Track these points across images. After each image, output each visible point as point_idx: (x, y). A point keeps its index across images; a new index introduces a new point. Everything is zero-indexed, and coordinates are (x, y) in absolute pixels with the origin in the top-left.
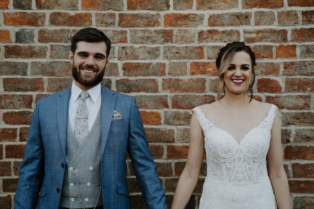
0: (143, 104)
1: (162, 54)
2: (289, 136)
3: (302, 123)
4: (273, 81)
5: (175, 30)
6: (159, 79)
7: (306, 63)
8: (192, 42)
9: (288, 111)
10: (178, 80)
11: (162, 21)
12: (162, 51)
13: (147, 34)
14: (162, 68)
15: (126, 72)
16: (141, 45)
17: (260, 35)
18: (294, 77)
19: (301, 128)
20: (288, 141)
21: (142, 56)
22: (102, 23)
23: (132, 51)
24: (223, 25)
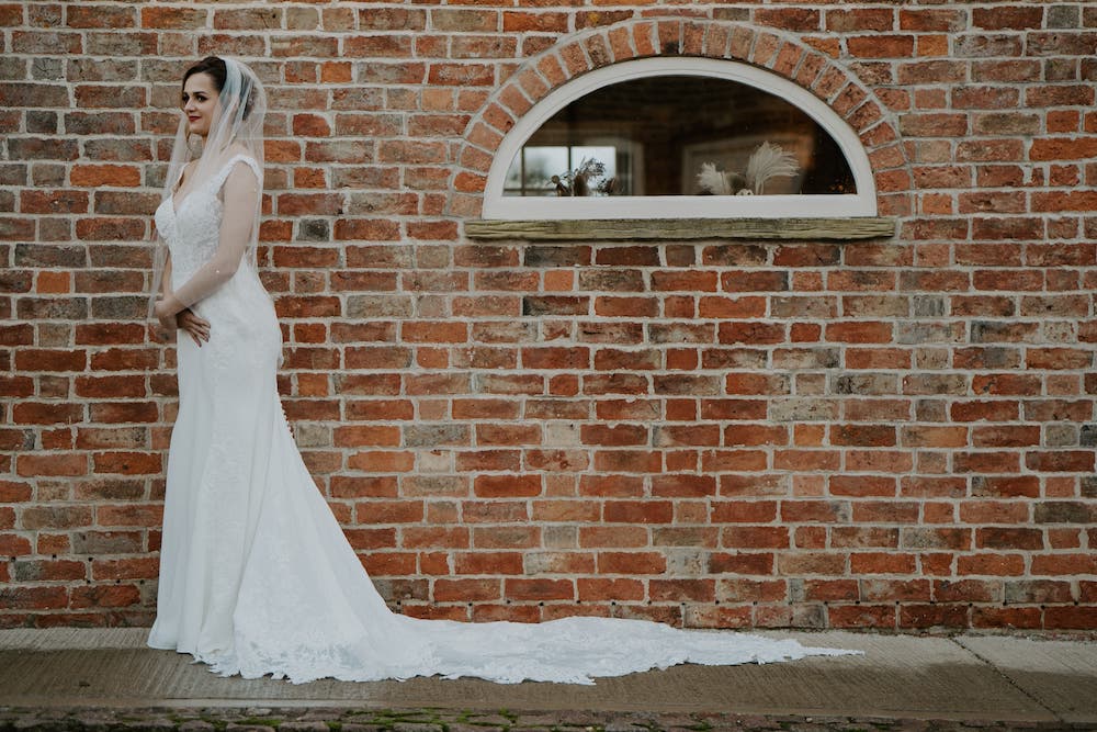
0: (110, 154)
1: (139, 72)
2: (341, 204)
3: (360, 184)
4: (317, 118)
5: (161, 33)
6: (136, 113)
7: (367, 92)
8: (190, 53)
9: (341, 166)
10: (167, 115)
11: (138, 18)
12: (139, 67)
13: (114, 40)
14: (140, 96)
15: (81, 100)
16: (106, 57)
17: (297, 44)
18: (349, 113)
19: (360, 191)
20: (341, 212)
21: (106, 75)
22: (39, 20)
23: (90, 66)
24: (237, 28)
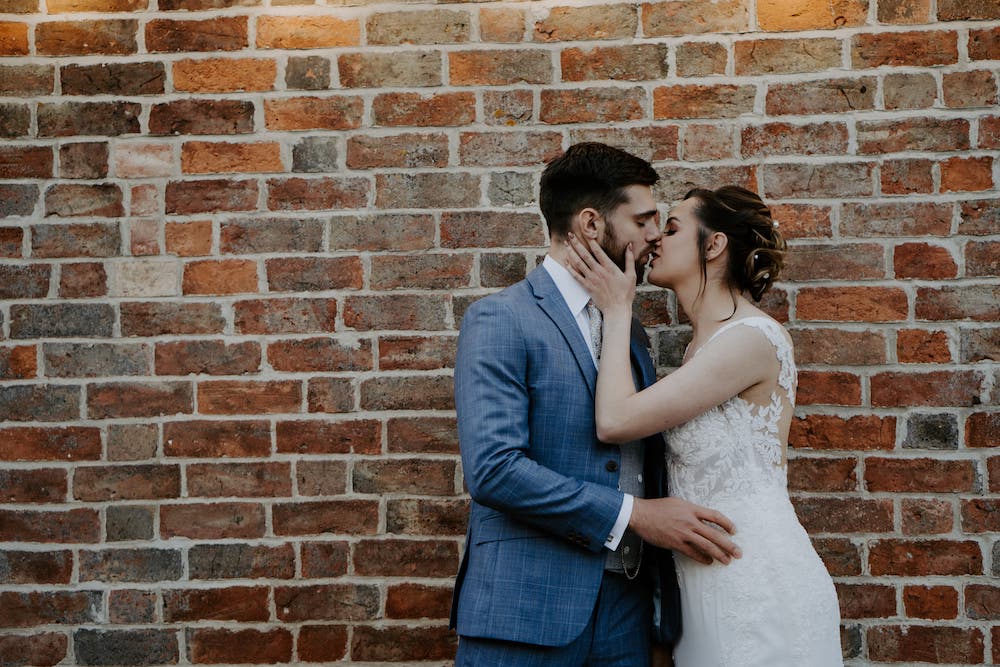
2: (978, 388)
4: (934, 249)
5: (683, 127)
8: (728, 155)
9: (975, 325)
11: (648, 105)
13: (611, 140)
17: (900, 133)
18: (989, 239)
20: (976, 401)
22: (499, 115)
24: (803, 111)
